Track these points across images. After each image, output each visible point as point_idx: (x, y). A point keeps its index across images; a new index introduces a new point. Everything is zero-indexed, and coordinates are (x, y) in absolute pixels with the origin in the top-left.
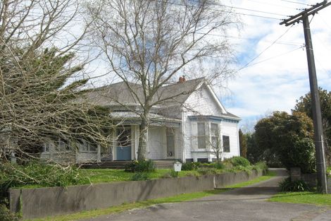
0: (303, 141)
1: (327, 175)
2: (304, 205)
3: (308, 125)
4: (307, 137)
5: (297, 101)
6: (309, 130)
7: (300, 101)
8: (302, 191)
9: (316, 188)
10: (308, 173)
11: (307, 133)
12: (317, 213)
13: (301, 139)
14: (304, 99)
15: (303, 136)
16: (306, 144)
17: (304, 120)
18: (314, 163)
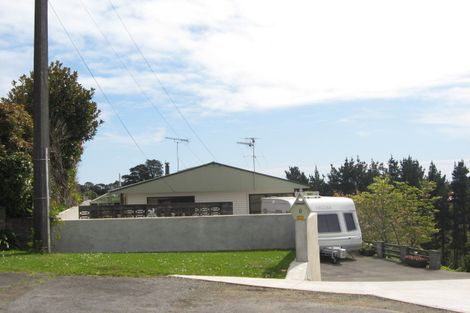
0: (14, 157)
1: (51, 219)
2: (5, 275)
3: (26, 128)
4: (22, 150)
5: (15, 83)
6: (25, 137)
7: (19, 84)
8: (7, 249)
9: (30, 244)
10: (19, 216)
11: (21, 143)
12: (26, 288)
13: (9, 153)
14: (28, 81)
15: (13, 147)
16: (19, 163)
17: (19, 119)
18: (30, 199)
